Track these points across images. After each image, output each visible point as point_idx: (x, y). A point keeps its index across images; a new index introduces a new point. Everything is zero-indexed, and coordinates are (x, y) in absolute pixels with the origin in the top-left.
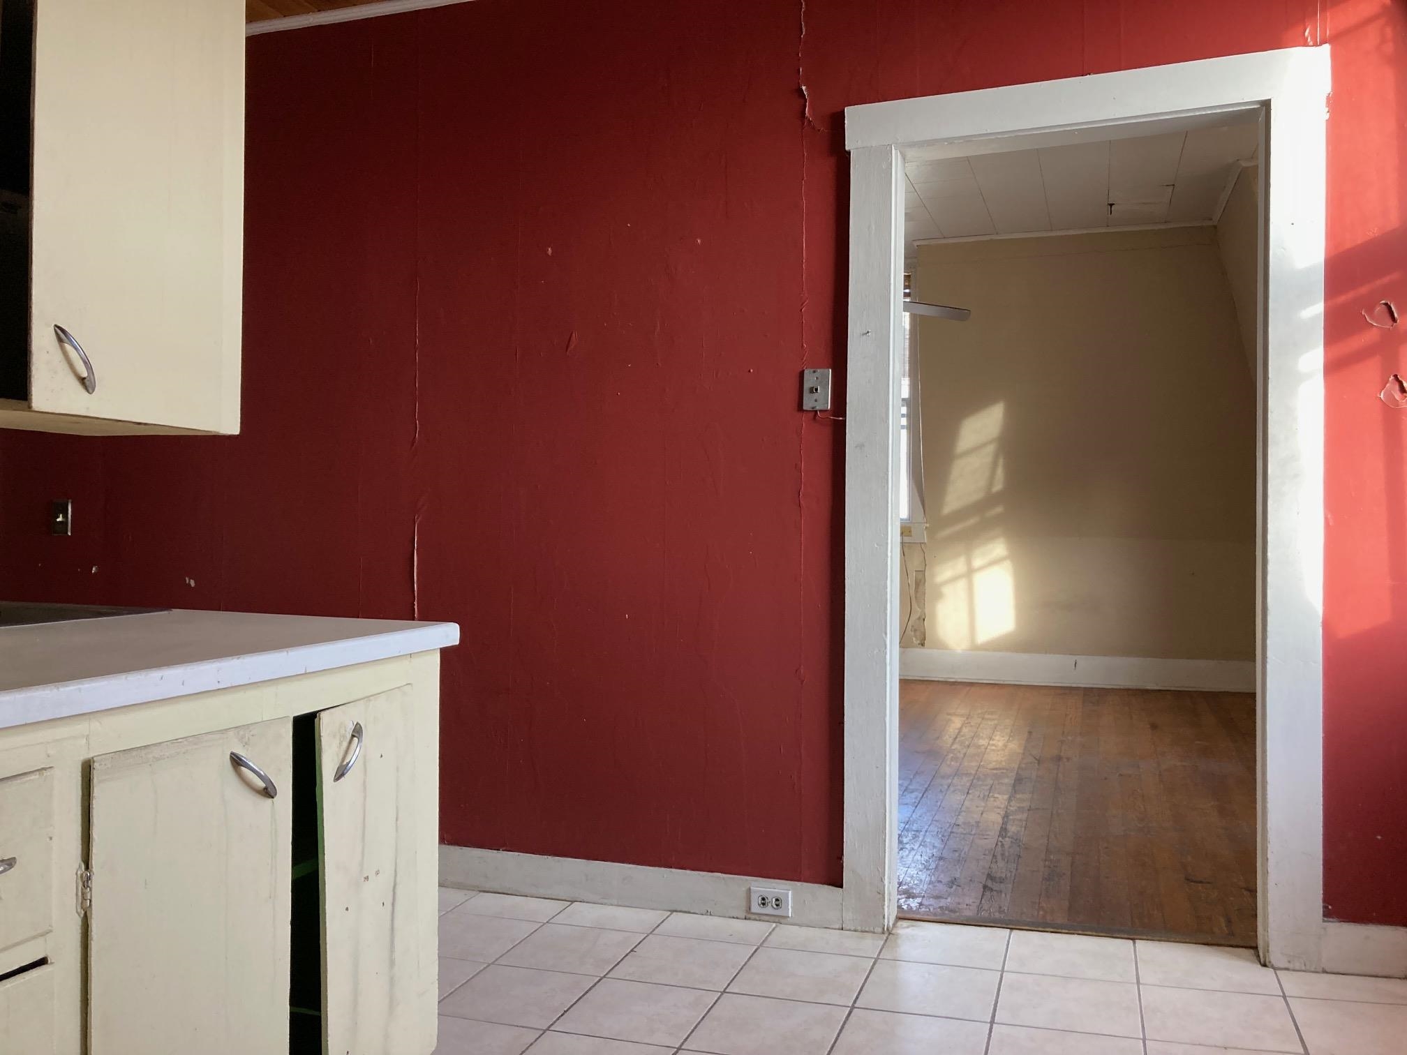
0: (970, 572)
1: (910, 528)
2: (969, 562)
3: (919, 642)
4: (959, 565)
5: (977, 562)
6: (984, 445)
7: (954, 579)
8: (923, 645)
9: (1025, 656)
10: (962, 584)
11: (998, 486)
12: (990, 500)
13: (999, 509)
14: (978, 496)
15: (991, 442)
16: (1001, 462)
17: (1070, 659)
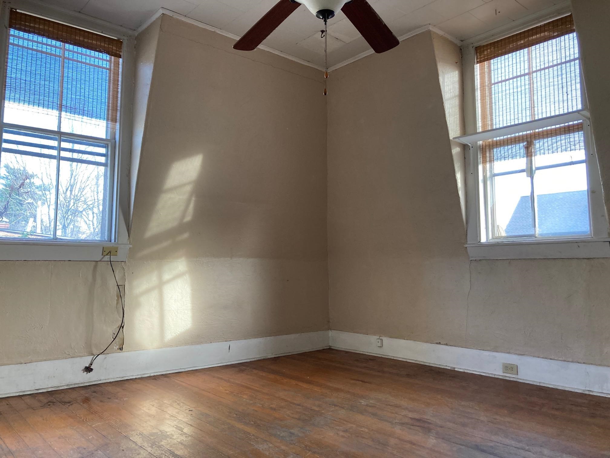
0: (160, 286)
1: (117, 248)
2: (160, 277)
3: (118, 347)
4: (153, 279)
5: (166, 276)
6: (184, 185)
7: (148, 291)
8: (121, 349)
9: (199, 347)
10: (154, 294)
11: (188, 218)
12: (181, 228)
13: (186, 235)
14: (175, 224)
15: (189, 183)
16: (193, 199)
17: (226, 345)
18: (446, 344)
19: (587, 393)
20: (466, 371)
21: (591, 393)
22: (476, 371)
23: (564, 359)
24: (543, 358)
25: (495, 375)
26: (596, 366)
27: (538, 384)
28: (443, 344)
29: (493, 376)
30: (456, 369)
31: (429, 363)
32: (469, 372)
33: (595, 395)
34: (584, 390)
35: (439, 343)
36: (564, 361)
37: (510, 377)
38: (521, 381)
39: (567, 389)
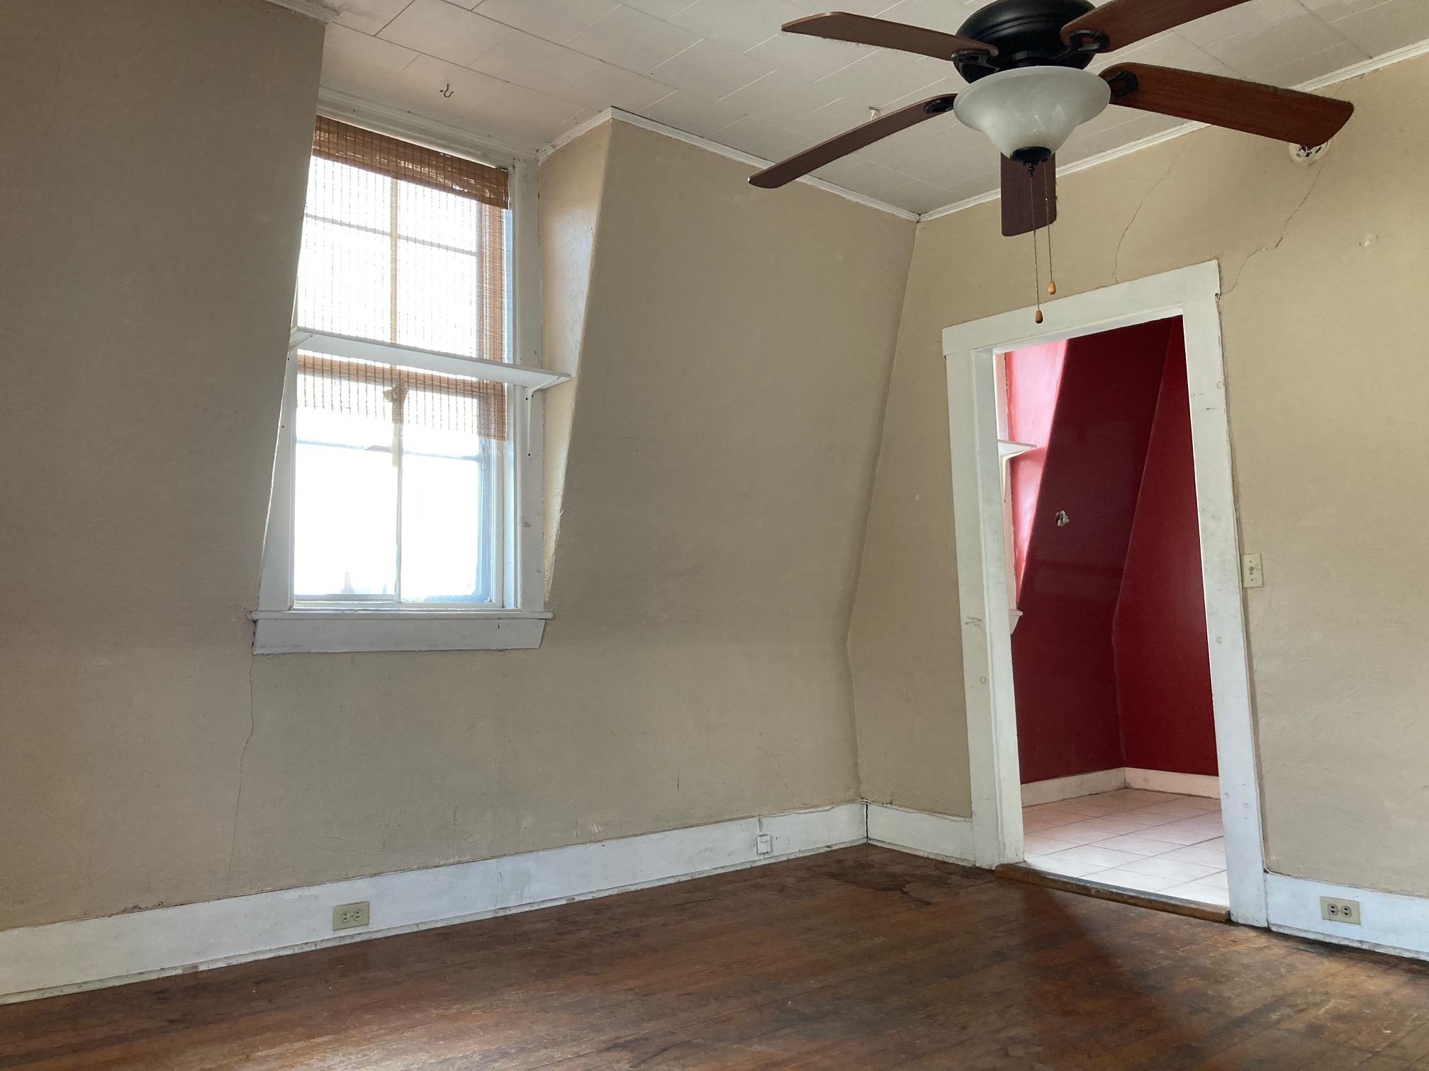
18: (161, 905)
19: (502, 913)
20: (234, 962)
21: (508, 913)
22: (263, 952)
23: (457, 859)
24: (419, 869)
25: (315, 943)
26: (512, 857)
27: (415, 929)
28: (147, 909)
29: (314, 948)
30: (201, 968)
31: (101, 981)
32: (243, 960)
33: (515, 912)
34: (496, 911)
35: (134, 907)
36: (459, 863)
37: (352, 936)
38: (380, 935)
39: (468, 920)
